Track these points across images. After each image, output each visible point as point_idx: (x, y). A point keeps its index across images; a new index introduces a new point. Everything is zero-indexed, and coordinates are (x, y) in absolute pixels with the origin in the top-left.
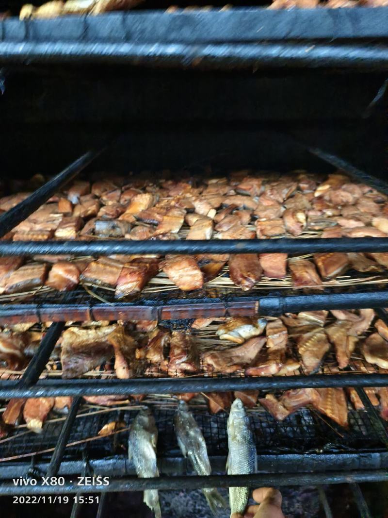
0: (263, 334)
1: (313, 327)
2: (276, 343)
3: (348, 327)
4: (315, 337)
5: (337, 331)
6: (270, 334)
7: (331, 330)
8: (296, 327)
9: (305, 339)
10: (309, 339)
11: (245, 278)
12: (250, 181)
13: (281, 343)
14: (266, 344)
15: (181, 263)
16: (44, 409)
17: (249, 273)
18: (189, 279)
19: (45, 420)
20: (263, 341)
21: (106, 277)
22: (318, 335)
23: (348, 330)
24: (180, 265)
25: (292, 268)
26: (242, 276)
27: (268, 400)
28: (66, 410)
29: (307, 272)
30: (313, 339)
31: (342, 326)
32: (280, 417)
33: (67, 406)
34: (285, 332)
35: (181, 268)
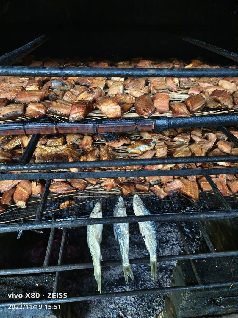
0: (154, 149)
1: (182, 145)
2: (161, 154)
3: (202, 144)
4: (183, 150)
5: (196, 147)
6: (157, 148)
7: (192, 147)
8: (173, 145)
9: (177, 151)
10: (180, 151)
11: (146, 111)
12: (145, 62)
13: (164, 153)
14: (155, 154)
15: (108, 101)
16: (26, 195)
17: (148, 109)
18: (113, 110)
19: (27, 201)
20: (154, 152)
21: (63, 110)
22: (185, 149)
23: (202, 146)
24: (107, 103)
25: (172, 106)
26: (144, 110)
27: (155, 188)
28: (39, 196)
29: (181, 108)
30: (182, 151)
31: (199, 144)
32: (162, 197)
33: (39, 193)
34: (166, 148)
35: (108, 104)
